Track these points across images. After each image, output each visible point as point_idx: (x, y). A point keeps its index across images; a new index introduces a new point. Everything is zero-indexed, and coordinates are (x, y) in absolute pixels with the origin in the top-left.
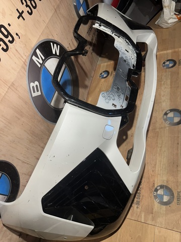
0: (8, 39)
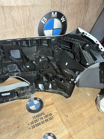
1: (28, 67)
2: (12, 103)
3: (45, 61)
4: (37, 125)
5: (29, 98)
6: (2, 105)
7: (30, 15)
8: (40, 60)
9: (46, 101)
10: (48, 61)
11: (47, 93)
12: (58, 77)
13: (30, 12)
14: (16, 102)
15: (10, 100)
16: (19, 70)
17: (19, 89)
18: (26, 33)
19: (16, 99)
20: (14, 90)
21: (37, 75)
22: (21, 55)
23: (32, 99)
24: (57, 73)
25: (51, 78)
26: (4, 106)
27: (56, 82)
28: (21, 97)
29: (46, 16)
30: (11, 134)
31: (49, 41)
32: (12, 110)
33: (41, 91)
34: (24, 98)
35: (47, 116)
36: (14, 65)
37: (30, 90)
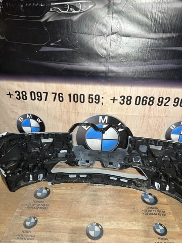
0: (96, 101)
1: (151, 161)
3: (168, 161)
4: (150, 214)
5: (144, 192)
7: (162, 122)
8: (163, 159)
9: (160, 200)
10: (170, 162)
11: (162, 194)
12: (178, 180)
13: (162, 120)
16: (141, 162)
18: (155, 134)
19: (132, 188)
20: (132, 179)
21: (157, 172)
22: (147, 151)
23: (147, 193)
24: (177, 175)
25: (170, 179)
27: (175, 185)
28: (137, 188)
29: (175, 124)
30: (128, 211)
31: (174, 145)
32: (128, 195)
33: (156, 189)
34: (139, 190)
35: (160, 211)
36: (139, 157)
37: (146, 184)
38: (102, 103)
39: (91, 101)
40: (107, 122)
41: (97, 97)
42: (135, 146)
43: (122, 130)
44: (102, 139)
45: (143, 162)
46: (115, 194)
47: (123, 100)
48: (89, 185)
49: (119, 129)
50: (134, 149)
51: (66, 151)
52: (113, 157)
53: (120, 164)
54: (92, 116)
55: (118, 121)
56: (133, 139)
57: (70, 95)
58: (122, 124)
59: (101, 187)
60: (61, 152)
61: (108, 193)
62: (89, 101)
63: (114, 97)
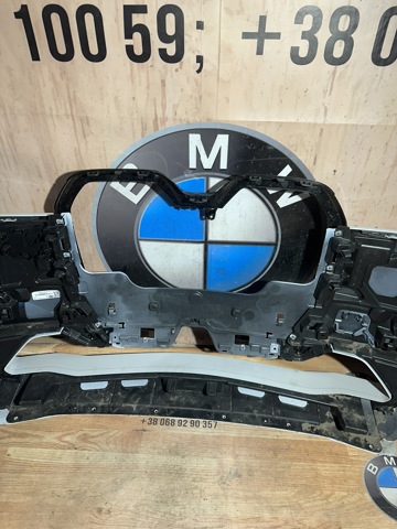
0: (164, 46)
2: (310, 442)
5: (376, 451)
6: (279, 434)
14: (325, 444)
15: (306, 426)
16: (371, 338)
17: (345, 400)
19: (326, 435)
23: (389, 458)
26: (285, 441)
28: (345, 434)
32: (312, 469)
34: (356, 443)
36: (362, 315)
37: (381, 419)
38: (200, 59)
39: (138, 51)
40: (224, 165)
41: (170, 19)
42: (349, 270)
43: (297, 199)
44: (207, 243)
45: (378, 336)
46: (255, 464)
47: (310, 36)
48: (155, 422)
49: (278, 196)
50: (345, 284)
51: (53, 294)
52: (250, 316)
53: (279, 341)
54: (152, 135)
55: (280, 159)
56: (346, 241)
57: (23, 14)
58: (296, 171)
59: (202, 430)
60: (36, 295)
61: (229, 461)
62: (130, 49)
63: (263, 20)
